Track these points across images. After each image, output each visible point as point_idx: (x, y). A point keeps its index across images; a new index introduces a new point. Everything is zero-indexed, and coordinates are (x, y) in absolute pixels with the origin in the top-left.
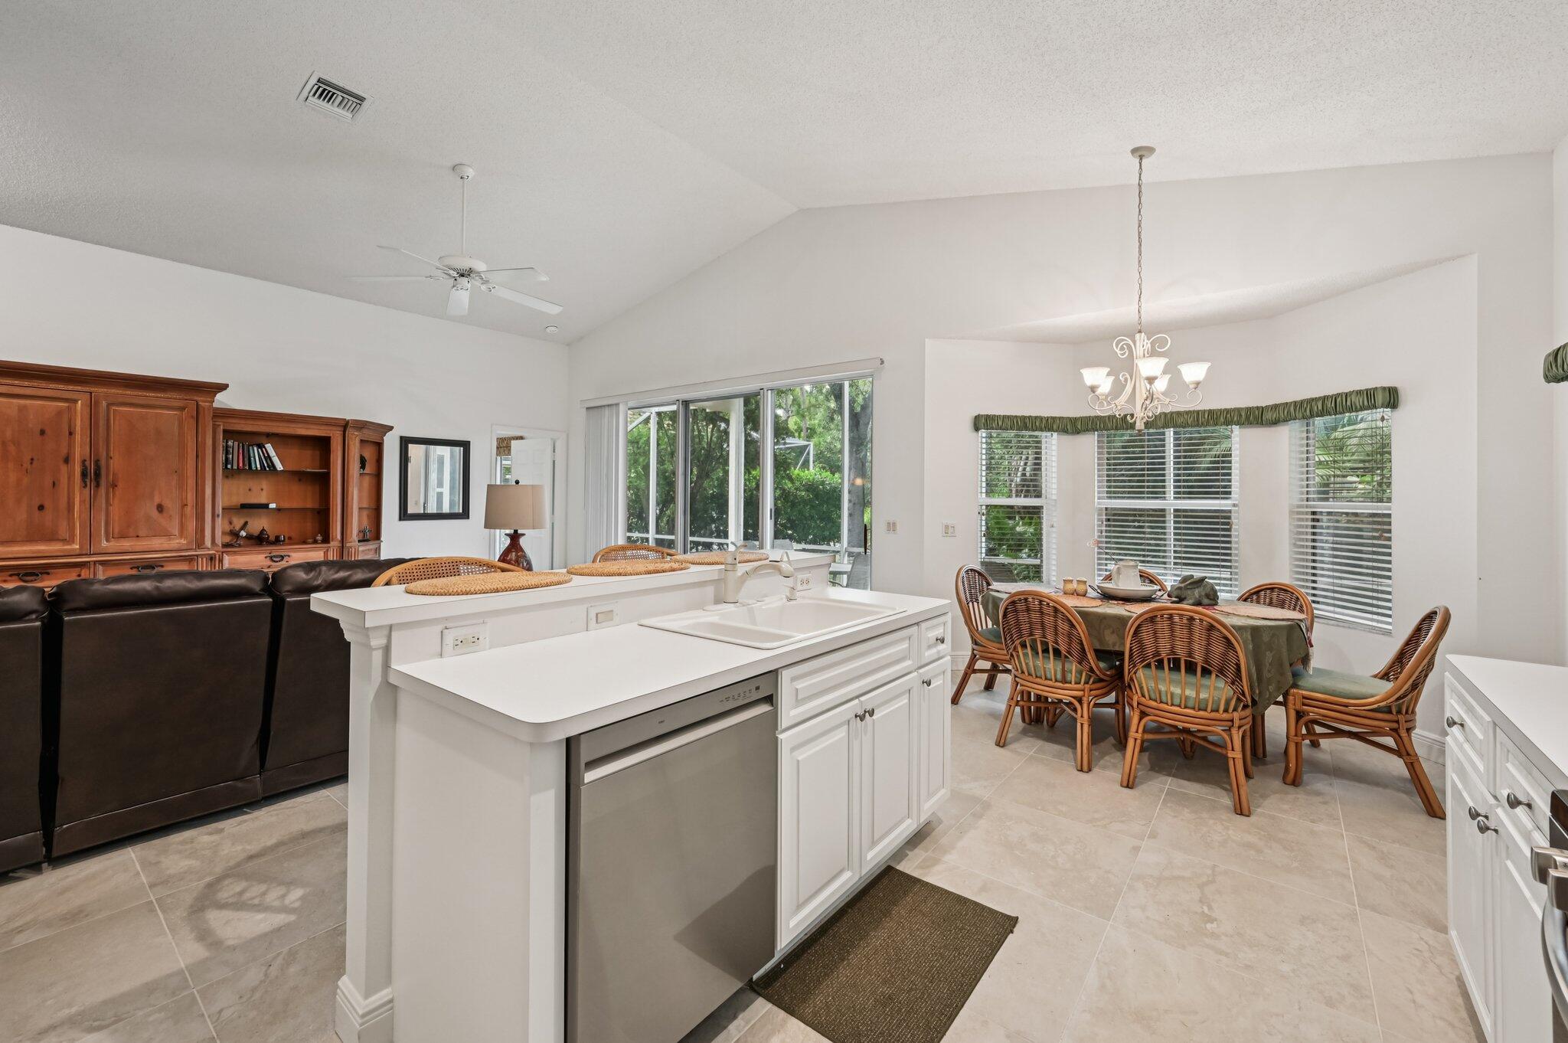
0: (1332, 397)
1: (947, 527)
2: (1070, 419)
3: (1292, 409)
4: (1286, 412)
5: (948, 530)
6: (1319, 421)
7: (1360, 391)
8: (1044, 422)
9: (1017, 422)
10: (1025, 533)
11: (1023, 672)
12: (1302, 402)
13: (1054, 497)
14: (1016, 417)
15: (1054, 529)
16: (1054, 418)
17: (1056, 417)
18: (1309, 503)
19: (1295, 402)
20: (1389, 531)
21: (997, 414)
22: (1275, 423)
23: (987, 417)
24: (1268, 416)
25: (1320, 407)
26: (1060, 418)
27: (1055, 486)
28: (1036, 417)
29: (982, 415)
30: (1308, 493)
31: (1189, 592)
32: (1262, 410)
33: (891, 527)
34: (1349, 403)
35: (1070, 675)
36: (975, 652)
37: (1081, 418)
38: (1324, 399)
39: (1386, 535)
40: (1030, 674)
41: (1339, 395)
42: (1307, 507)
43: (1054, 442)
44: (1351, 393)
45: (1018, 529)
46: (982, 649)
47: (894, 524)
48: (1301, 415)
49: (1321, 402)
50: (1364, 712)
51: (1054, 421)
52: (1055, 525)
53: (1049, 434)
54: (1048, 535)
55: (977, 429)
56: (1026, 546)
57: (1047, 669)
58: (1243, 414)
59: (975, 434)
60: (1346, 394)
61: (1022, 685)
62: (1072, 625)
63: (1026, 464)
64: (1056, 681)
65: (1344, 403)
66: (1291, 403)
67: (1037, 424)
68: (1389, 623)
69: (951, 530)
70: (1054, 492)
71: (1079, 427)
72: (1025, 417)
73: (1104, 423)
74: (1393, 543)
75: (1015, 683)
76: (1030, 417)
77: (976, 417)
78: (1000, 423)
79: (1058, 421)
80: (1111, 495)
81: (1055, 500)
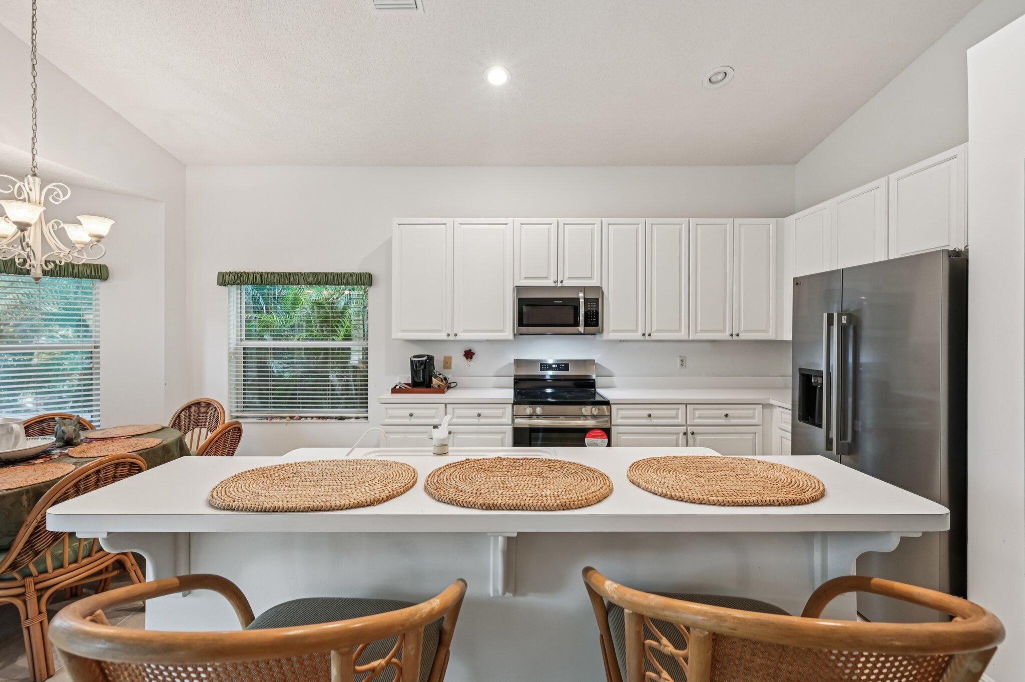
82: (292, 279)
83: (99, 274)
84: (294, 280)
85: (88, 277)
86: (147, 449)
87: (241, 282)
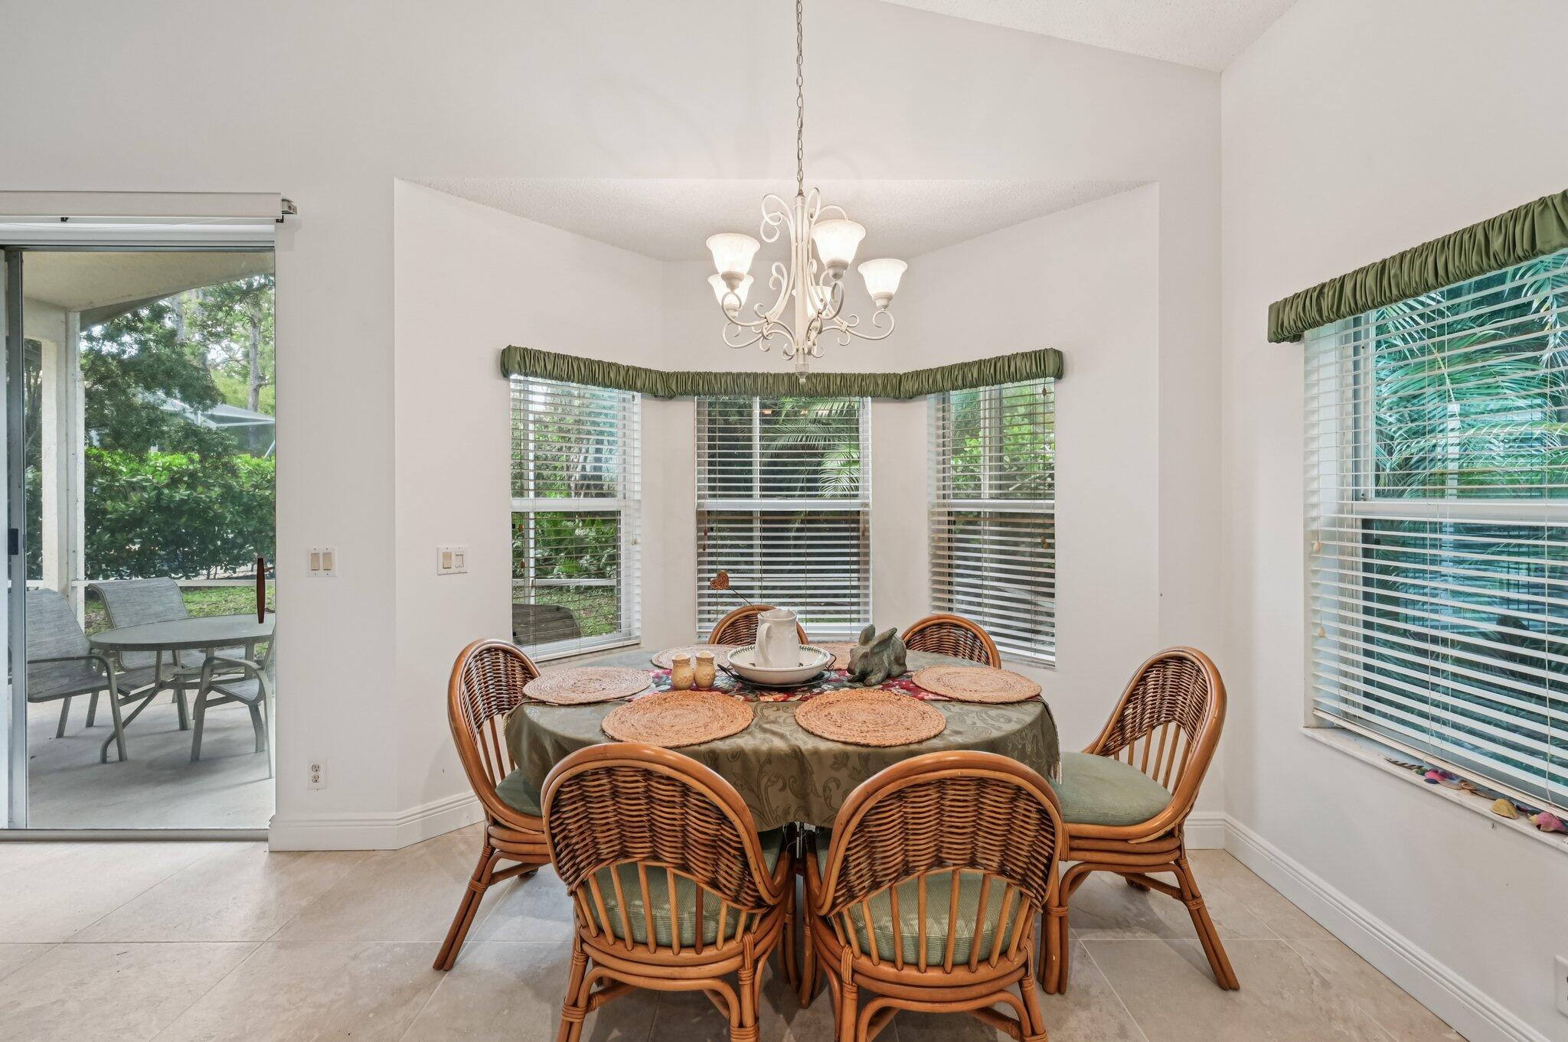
0: (990, 360)
1: (447, 556)
2: (661, 374)
3: (939, 376)
4: (931, 382)
5: (449, 562)
6: (956, 396)
7: (1026, 354)
8: (622, 373)
9: (579, 368)
10: (586, 536)
11: (600, 930)
12: (952, 368)
13: (637, 497)
14: (577, 359)
15: (637, 548)
16: (637, 369)
17: (640, 368)
18: (946, 501)
19: (943, 368)
20: (1052, 536)
21: (544, 349)
22: (911, 397)
23: (525, 353)
24: (909, 386)
25: (975, 375)
26: (646, 371)
27: (638, 479)
28: (610, 365)
29: (516, 348)
30: (944, 488)
31: (876, 660)
32: (900, 378)
33: (321, 562)
34: (1012, 368)
35: (712, 924)
36: (493, 841)
37: (677, 375)
38: (980, 363)
39: (1048, 541)
40: (618, 938)
41: (998, 358)
42: (944, 505)
43: (637, 409)
44: (1015, 356)
45: (578, 532)
46: (506, 835)
47: (328, 556)
48: (950, 385)
49: (977, 367)
50: (1150, 845)
51: (637, 375)
52: (639, 540)
53: (628, 395)
54: (628, 558)
55: (505, 373)
56: (587, 553)
57: (660, 922)
58: (880, 382)
59: (503, 382)
60: (1009, 358)
61: (596, 964)
62: (723, 818)
63: (585, 458)
64: (682, 947)
65: (1006, 369)
66: (938, 368)
67: (612, 375)
68: (1052, 654)
69: (455, 561)
70: (637, 488)
71: (674, 387)
72: (592, 362)
73: (709, 383)
74: (1058, 551)
75: (582, 958)
76: (599, 362)
77: (504, 352)
78: (549, 367)
79: (643, 375)
80: (714, 491)
81: (639, 501)
82: (1497, 244)
83: (1043, 367)
84: (1510, 245)
85: (1028, 378)
86: (868, 746)
87: (1321, 316)
